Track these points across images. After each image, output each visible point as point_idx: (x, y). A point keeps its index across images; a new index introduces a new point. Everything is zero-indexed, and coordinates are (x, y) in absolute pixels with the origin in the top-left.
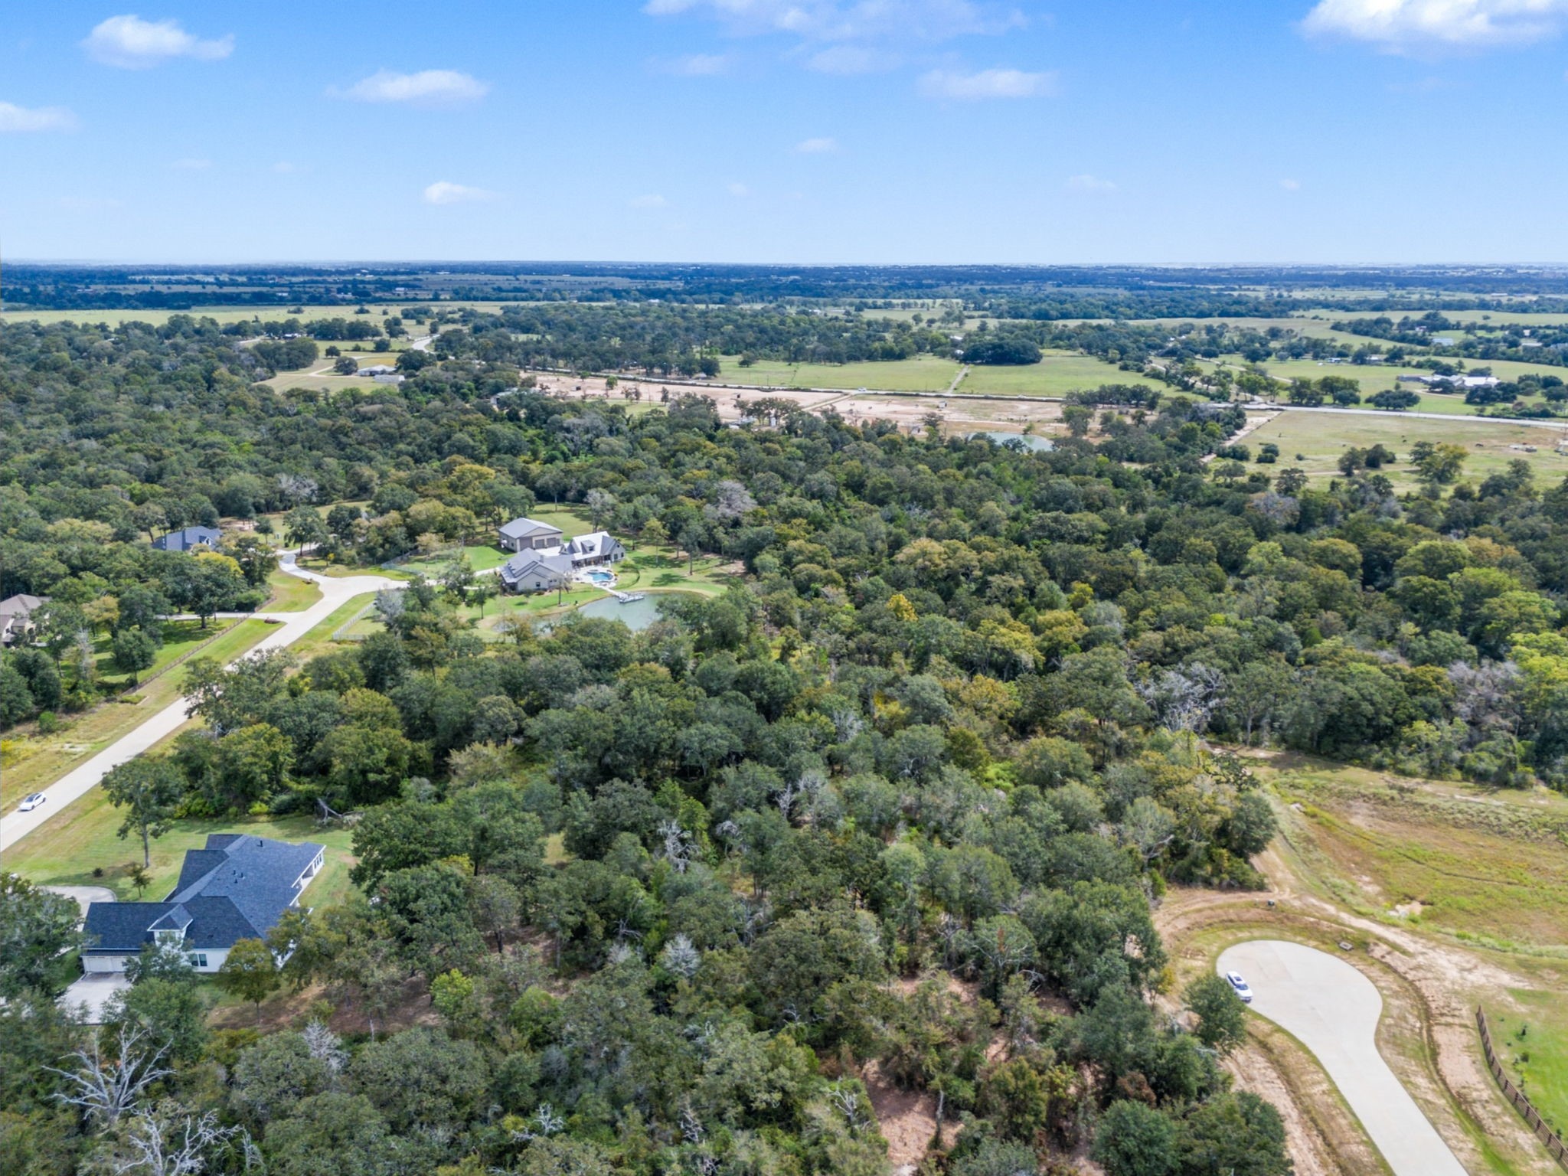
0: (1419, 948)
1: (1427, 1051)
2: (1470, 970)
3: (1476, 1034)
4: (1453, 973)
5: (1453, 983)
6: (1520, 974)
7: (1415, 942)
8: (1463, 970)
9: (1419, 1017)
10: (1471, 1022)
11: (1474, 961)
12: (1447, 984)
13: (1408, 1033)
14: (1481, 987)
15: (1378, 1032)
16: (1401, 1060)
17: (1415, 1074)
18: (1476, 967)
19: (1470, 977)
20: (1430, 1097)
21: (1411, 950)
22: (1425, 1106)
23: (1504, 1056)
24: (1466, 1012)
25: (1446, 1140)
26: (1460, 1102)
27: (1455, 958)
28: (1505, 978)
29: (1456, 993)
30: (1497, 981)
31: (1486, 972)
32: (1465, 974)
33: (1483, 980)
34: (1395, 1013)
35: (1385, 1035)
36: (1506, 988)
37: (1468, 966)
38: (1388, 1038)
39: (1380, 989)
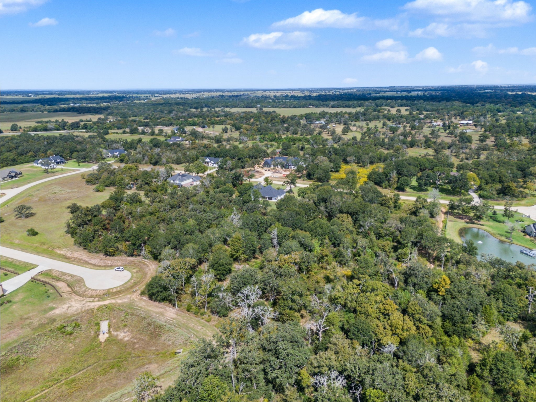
0: (86, 305)
1: (70, 285)
2: (69, 307)
3: (60, 292)
4: (73, 304)
5: (72, 301)
6: (54, 316)
7: (88, 306)
8: (71, 307)
9: (76, 291)
10: (62, 294)
11: (69, 311)
12: (73, 300)
13: (77, 285)
14: (64, 304)
15: (83, 280)
16: (75, 278)
17: (71, 278)
18: (67, 310)
19: (68, 305)
20: (65, 276)
21: (88, 303)
22: (65, 274)
23: (51, 291)
24: (65, 296)
25: (59, 271)
26: (59, 280)
27: (75, 308)
28: (57, 311)
29: (69, 299)
30: (59, 309)
31: (64, 310)
32: (70, 306)
33: (64, 306)
34: (82, 287)
35: (82, 281)
36: (56, 308)
37: (70, 308)
38: (80, 281)
39: (89, 289)
